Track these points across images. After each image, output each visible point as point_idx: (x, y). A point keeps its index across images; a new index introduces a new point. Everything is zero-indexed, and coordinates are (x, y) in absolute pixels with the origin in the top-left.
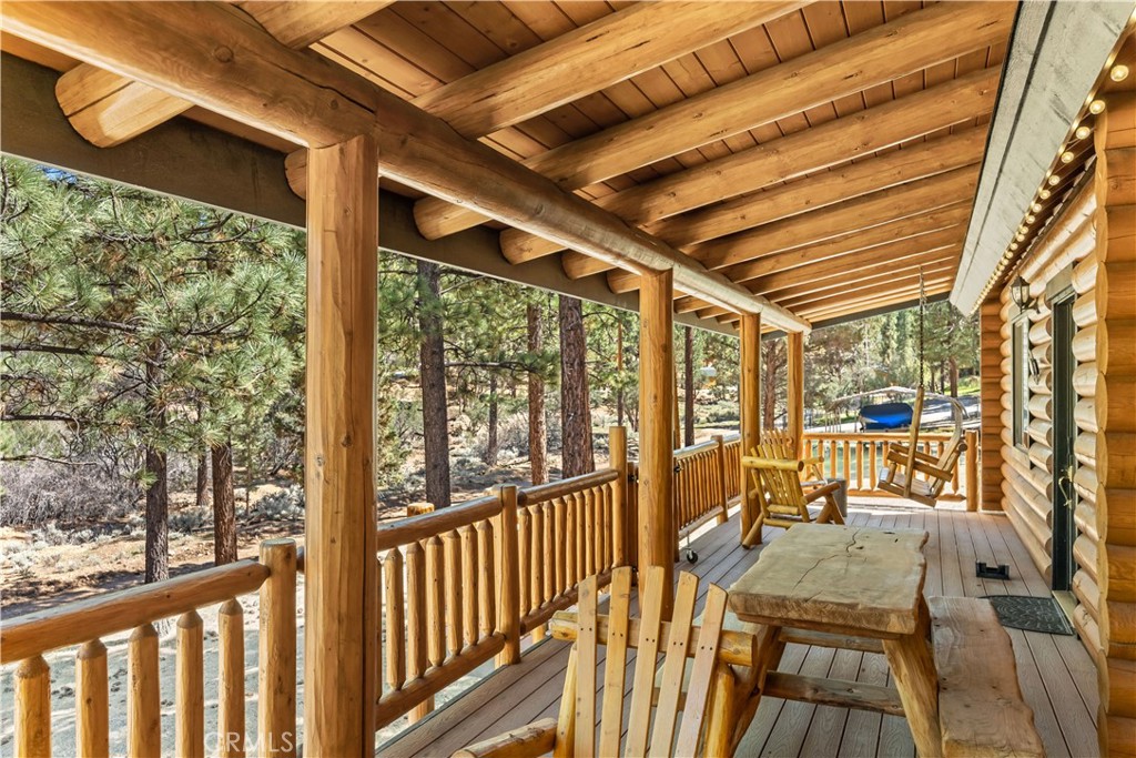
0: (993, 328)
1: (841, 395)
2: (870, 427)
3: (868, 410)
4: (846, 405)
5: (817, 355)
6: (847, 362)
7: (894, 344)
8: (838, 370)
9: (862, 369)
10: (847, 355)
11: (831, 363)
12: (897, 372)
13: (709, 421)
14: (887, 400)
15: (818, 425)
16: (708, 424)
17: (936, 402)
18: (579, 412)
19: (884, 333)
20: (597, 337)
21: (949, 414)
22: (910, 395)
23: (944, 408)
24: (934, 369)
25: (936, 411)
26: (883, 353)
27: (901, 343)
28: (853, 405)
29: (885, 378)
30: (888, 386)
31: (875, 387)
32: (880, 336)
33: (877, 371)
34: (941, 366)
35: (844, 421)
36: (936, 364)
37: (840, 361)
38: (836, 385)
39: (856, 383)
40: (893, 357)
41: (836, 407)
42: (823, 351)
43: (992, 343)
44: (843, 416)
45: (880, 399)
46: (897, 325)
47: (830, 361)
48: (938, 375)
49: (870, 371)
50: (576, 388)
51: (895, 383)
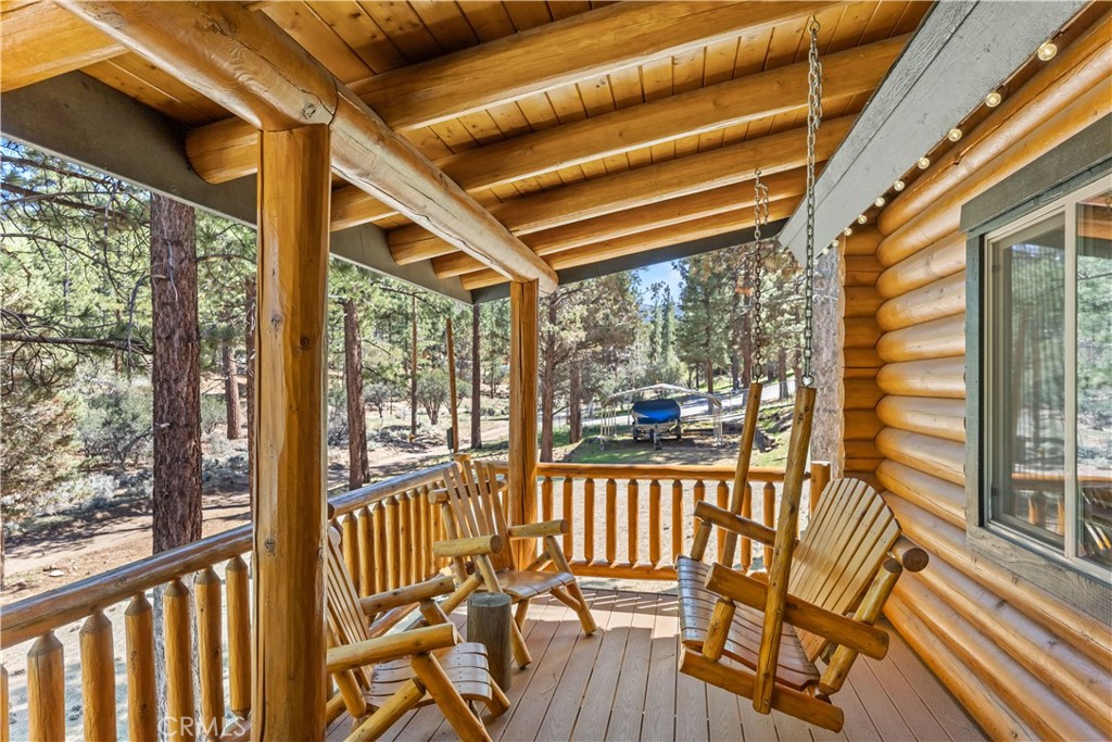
0: (866, 277)
1: (616, 391)
2: (641, 421)
3: (640, 405)
4: (621, 399)
5: (594, 352)
6: (623, 361)
7: (659, 349)
8: (614, 369)
9: (635, 369)
10: (623, 356)
11: (609, 362)
12: (663, 370)
13: (503, 413)
14: (654, 395)
15: (597, 418)
16: (503, 417)
17: (693, 397)
18: (183, 421)
19: (651, 340)
20: (404, 335)
21: (706, 408)
22: (675, 391)
23: (701, 403)
24: (691, 369)
25: (694, 405)
26: (651, 356)
27: (664, 348)
28: (627, 399)
29: (652, 377)
30: (655, 383)
31: (645, 384)
32: (648, 343)
33: (647, 371)
34: (697, 367)
35: (618, 414)
36: (692, 365)
37: (616, 360)
38: (613, 382)
39: (629, 380)
40: (658, 359)
41: (614, 401)
42: (599, 348)
43: (865, 304)
44: (618, 409)
45: (649, 394)
46: (662, 333)
47: (608, 360)
48: (694, 374)
49: (640, 370)
50: (177, 381)
51: (661, 381)
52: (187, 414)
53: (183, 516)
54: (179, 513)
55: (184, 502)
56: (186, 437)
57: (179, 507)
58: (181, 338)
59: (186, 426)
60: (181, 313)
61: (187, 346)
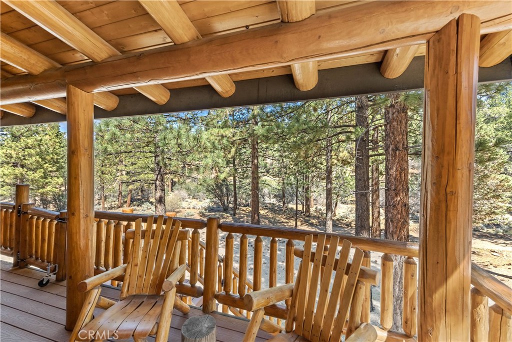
52: (396, 185)
53: (392, 231)
54: (391, 229)
55: (393, 225)
56: (394, 195)
57: (391, 226)
58: (393, 150)
59: (394, 190)
60: (392, 138)
61: (396, 153)
